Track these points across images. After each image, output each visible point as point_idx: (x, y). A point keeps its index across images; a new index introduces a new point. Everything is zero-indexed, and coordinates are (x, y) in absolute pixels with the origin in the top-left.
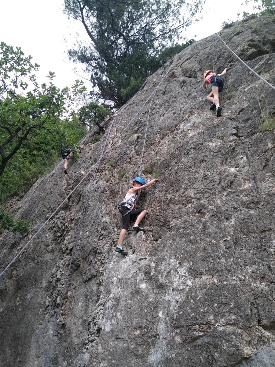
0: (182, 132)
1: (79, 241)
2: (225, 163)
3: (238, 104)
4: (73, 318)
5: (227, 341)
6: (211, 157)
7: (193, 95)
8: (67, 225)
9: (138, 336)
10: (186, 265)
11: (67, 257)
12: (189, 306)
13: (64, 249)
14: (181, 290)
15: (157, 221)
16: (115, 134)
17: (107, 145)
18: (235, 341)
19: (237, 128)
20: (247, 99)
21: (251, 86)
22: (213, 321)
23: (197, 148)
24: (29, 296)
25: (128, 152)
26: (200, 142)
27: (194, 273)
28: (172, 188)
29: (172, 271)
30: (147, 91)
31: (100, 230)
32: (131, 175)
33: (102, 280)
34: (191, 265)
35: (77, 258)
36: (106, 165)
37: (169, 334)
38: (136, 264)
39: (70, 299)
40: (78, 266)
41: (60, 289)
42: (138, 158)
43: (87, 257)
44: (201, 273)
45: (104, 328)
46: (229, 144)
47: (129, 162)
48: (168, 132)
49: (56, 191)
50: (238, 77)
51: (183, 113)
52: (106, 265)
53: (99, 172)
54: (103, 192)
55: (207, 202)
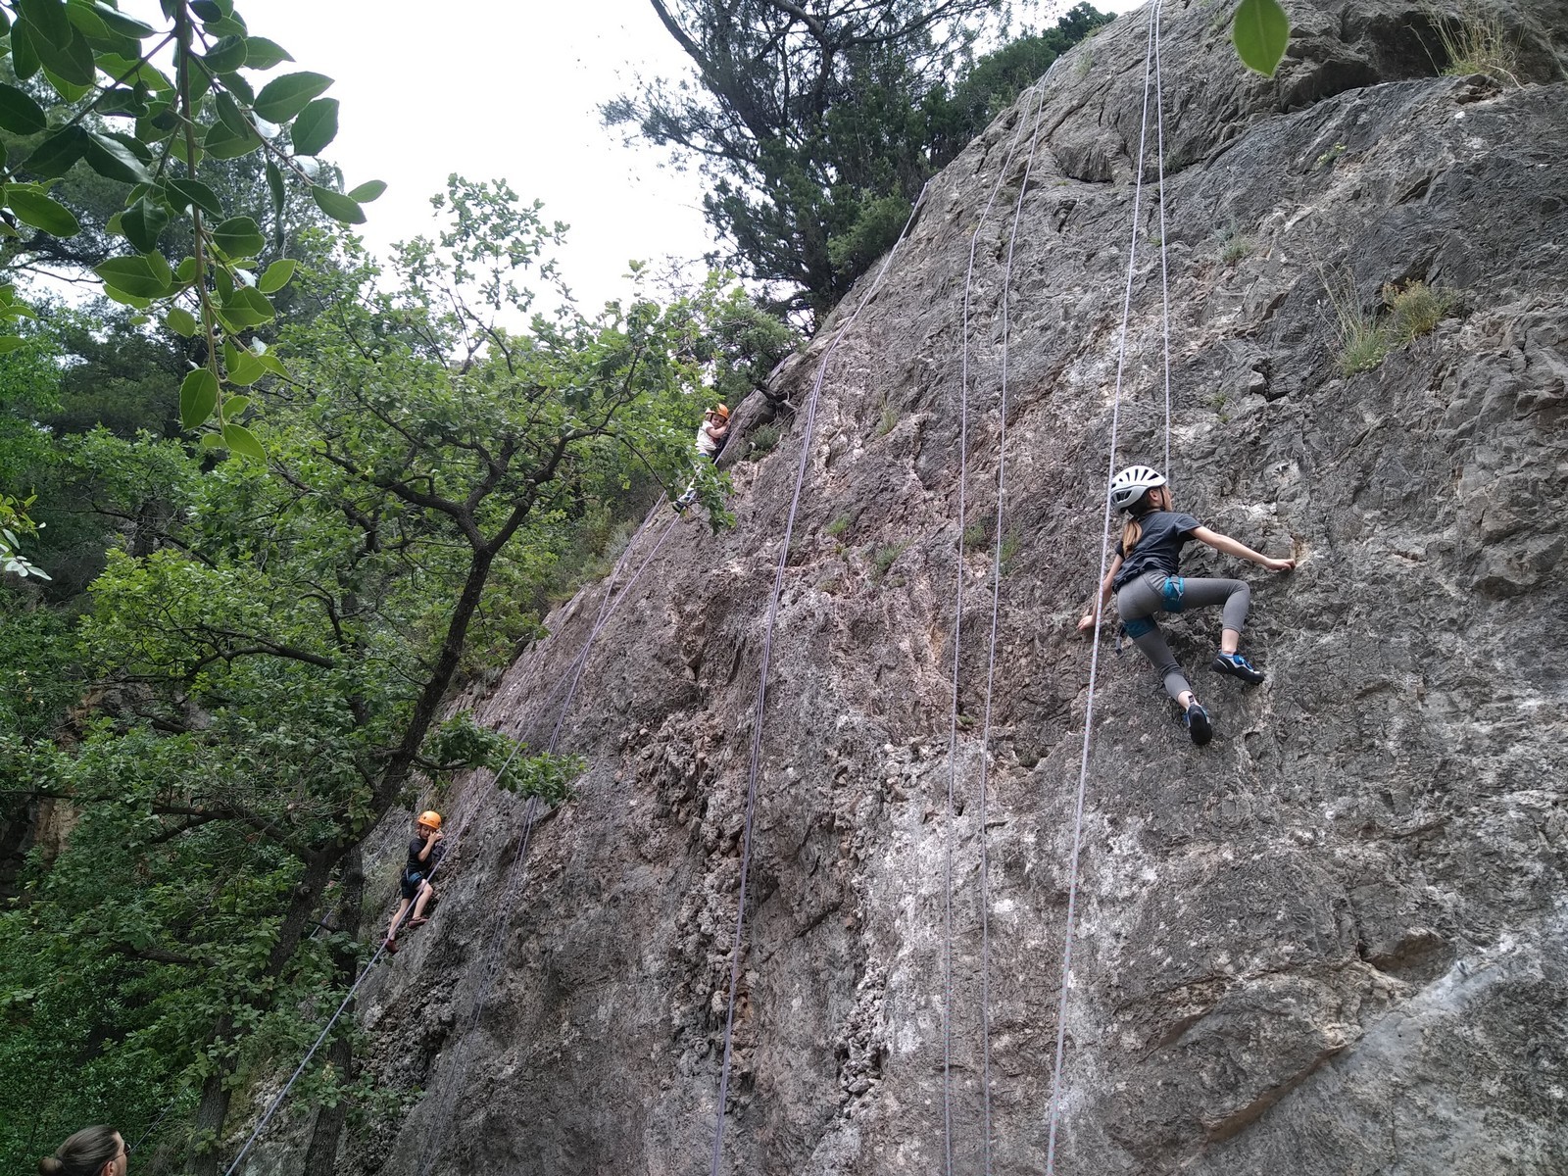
0: (1078, 395)
1: (765, 802)
2: (1233, 492)
3: (1261, 279)
4: (780, 1048)
5: (1272, 1014)
6: (1184, 476)
7: (1103, 254)
8: (702, 760)
9: (1007, 1052)
10: (1135, 823)
11: (725, 861)
12: (1156, 938)
13: (711, 836)
14: (1125, 899)
15: (1024, 704)
16: (836, 419)
17: (810, 464)
18: (1296, 1010)
19: (1265, 367)
20: (1292, 261)
21: (1302, 213)
22: (1230, 969)
23: (1135, 449)
24: (603, 1013)
25: (893, 480)
26: (1142, 428)
27: (1160, 843)
28: (1066, 591)
29: (1092, 849)
30: (930, 240)
31: (836, 753)
32: (915, 562)
33: (865, 914)
34: (1149, 819)
35: (765, 858)
36: (819, 536)
37: (1100, 1031)
38: (972, 844)
39: (756, 995)
40: (773, 884)
41: (718, 966)
42: (932, 499)
43: (799, 848)
44: (1183, 840)
45: (896, 1044)
46: (1240, 427)
47: (902, 517)
48: (1029, 398)
49: (641, 646)
50: (1258, 180)
51: (1076, 327)
52: (873, 864)
53: (797, 564)
54: (823, 629)
55: (1183, 624)
